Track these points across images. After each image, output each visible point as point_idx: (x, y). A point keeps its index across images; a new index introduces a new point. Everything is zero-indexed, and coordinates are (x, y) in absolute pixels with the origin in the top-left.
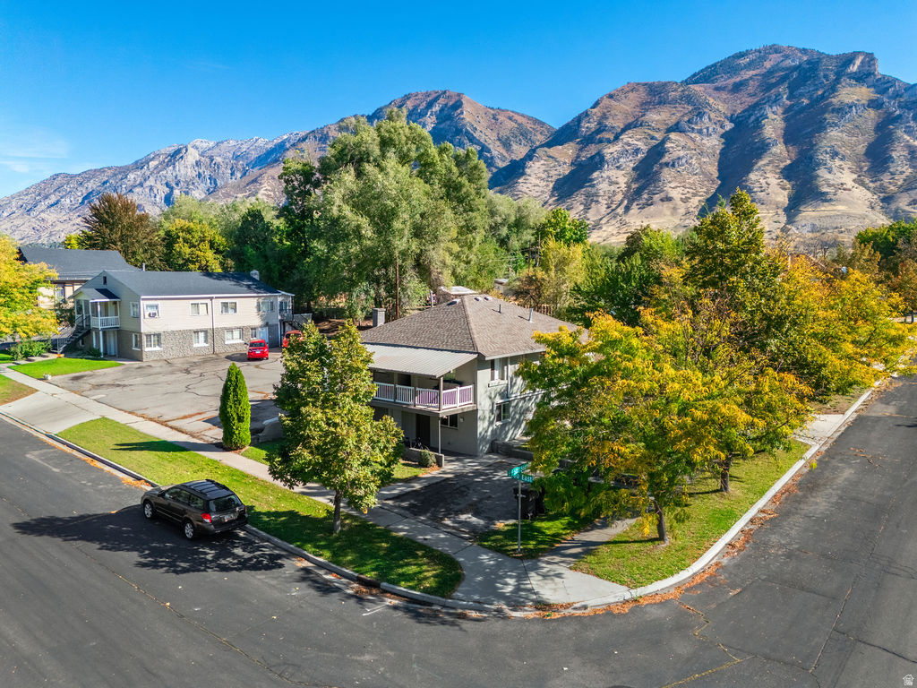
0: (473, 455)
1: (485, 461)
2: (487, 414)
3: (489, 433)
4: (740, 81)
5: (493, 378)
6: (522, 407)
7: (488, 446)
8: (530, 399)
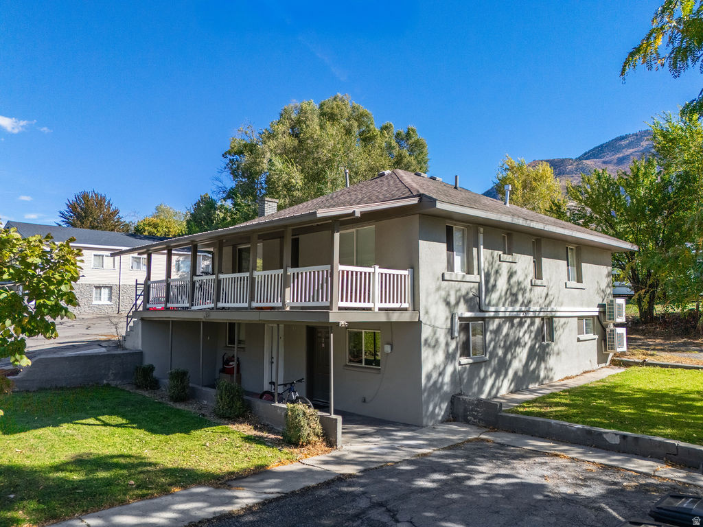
0: (413, 424)
1: (443, 436)
2: (442, 337)
3: (447, 378)
4: (623, 157)
5: (450, 267)
6: (507, 335)
7: (444, 406)
8: (521, 324)
